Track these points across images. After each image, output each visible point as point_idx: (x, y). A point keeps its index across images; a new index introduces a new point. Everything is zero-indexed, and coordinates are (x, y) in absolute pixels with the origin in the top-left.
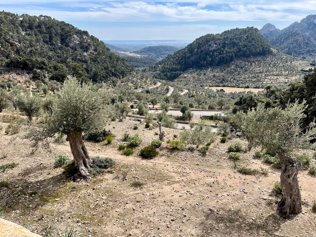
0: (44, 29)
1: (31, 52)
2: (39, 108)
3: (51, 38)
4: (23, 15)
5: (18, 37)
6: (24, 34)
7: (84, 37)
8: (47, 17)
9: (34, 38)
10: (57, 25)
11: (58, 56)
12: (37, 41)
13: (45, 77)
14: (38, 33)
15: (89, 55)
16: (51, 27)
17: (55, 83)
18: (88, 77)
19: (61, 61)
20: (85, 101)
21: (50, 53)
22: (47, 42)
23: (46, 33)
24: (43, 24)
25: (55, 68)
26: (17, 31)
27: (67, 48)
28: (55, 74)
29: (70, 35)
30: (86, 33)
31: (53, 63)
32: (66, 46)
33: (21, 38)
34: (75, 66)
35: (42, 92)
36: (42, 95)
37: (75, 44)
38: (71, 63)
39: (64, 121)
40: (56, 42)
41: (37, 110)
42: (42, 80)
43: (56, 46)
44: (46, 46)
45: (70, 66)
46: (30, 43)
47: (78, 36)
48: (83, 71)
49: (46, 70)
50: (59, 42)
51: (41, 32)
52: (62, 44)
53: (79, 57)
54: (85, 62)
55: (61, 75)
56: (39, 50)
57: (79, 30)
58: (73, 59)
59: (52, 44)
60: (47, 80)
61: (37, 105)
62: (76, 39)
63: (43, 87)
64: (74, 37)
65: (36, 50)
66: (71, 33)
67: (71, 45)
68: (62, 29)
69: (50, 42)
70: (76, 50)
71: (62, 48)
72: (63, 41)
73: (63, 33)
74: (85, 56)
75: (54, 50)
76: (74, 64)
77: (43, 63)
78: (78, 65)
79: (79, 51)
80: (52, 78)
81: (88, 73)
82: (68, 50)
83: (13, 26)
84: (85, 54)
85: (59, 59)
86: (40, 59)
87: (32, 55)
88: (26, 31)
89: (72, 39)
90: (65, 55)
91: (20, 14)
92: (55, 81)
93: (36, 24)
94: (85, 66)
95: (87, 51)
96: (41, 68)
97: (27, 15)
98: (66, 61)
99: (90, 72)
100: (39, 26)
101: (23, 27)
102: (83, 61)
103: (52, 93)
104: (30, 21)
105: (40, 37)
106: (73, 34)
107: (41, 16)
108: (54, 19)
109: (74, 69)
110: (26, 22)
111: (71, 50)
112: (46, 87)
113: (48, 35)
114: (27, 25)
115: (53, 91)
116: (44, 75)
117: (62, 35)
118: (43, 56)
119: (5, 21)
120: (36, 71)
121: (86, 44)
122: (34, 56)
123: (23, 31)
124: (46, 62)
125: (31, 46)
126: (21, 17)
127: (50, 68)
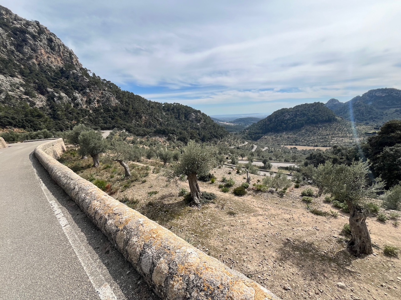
0: (175, 111)
1: (167, 124)
2: (170, 158)
3: (179, 115)
4: (165, 103)
5: (161, 116)
6: (164, 114)
7: (198, 114)
8: (178, 103)
9: (170, 116)
10: (183, 108)
11: (182, 126)
12: (171, 118)
13: (174, 139)
14: (172, 113)
15: (201, 125)
16: (180, 109)
17: (180, 142)
18: (199, 138)
19: (184, 129)
20: (199, 155)
21: (178, 125)
22: (176, 118)
23: (177, 113)
24: (175, 108)
25: (180, 133)
26: (161, 112)
27: (188, 121)
28: (180, 137)
29: (190, 113)
30: (199, 111)
31: (180, 130)
32: (187, 120)
33: (163, 116)
34: (192, 132)
35: (172, 148)
36: (172, 150)
37: (193, 118)
38: (190, 130)
39: (186, 167)
40: (182, 118)
41: (169, 159)
42: (173, 141)
43: (182, 120)
44: (176, 120)
45: (189, 132)
46: (168, 119)
47: (194, 114)
48: (196, 135)
49: (175, 134)
50: (183, 118)
51: (174, 112)
52: (185, 119)
53: (195, 127)
54: (198, 129)
55: (183, 138)
56: (172, 123)
57: (195, 110)
58: (191, 128)
59: (180, 119)
60: (175, 140)
61: (169, 156)
62: (193, 115)
63: (173, 145)
64: (192, 115)
65: (171, 123)
66: (191, 112)
67: (190, 119)
68: (186, 110)
69: (178, 118)
70: (193, 122)
71: (185, 121)
72: (186, 117)
73: (186, 112)
74: (198, 126)
75: (180, 122)
76: (192, 130)
77: (174, 130)
78: (194, 131)
79: (195, 122)
80: (178, 140)
81: (199, 136)
82: (188, 122)
83: (159, 110)
84: (198, 124)
85: (183, 128)
86: (172, 128)
87: (168, 126)
88: (166, 112)
89: (191, 116)
90: (186, 125)
91: (163, 103)
92: (180, 141)
93: (171, 108)
94: (198, 132)
95: (199, 122)
96: (173, 134)
97: (166, 103)
98: (187, 129)
99: (200, 136)
100: (173, 109)
101: (164, 110)
102: (197, 129)
103: (178, 148)
104: (168, 106)
105: (173, 115)
106: (192, 113)
107: (174, 103)
108: (181, 104)
109: (191, 134)
110: (166, 107)
111: (190, 122)
112: (175, 145)
113: (177, 114)
114: (166, 109)
115: (178, 147)
116: (174, 137)
117: (185, 114)
118: (174, 126)
119: (155, 107)
120: (169, 135)
121: (199, 118)
122: (169, 127)
123: (164, 112)
124: (176, 130)
125: (168, 121)
126: (163, 104)
127: (177, 133)
